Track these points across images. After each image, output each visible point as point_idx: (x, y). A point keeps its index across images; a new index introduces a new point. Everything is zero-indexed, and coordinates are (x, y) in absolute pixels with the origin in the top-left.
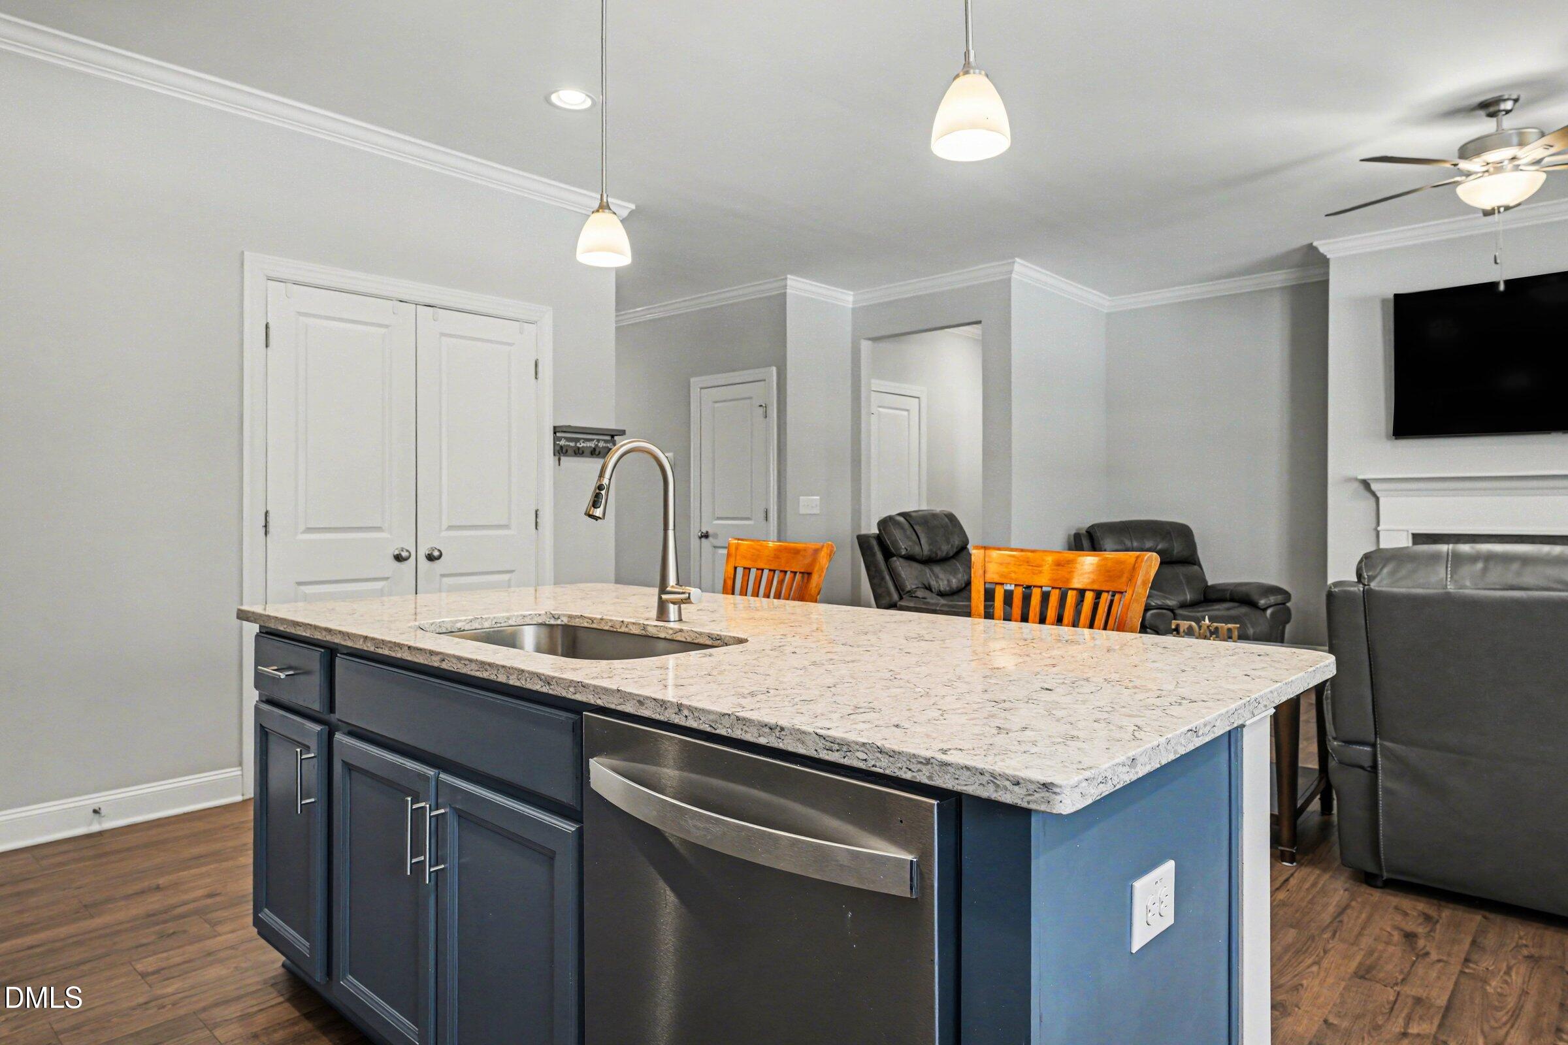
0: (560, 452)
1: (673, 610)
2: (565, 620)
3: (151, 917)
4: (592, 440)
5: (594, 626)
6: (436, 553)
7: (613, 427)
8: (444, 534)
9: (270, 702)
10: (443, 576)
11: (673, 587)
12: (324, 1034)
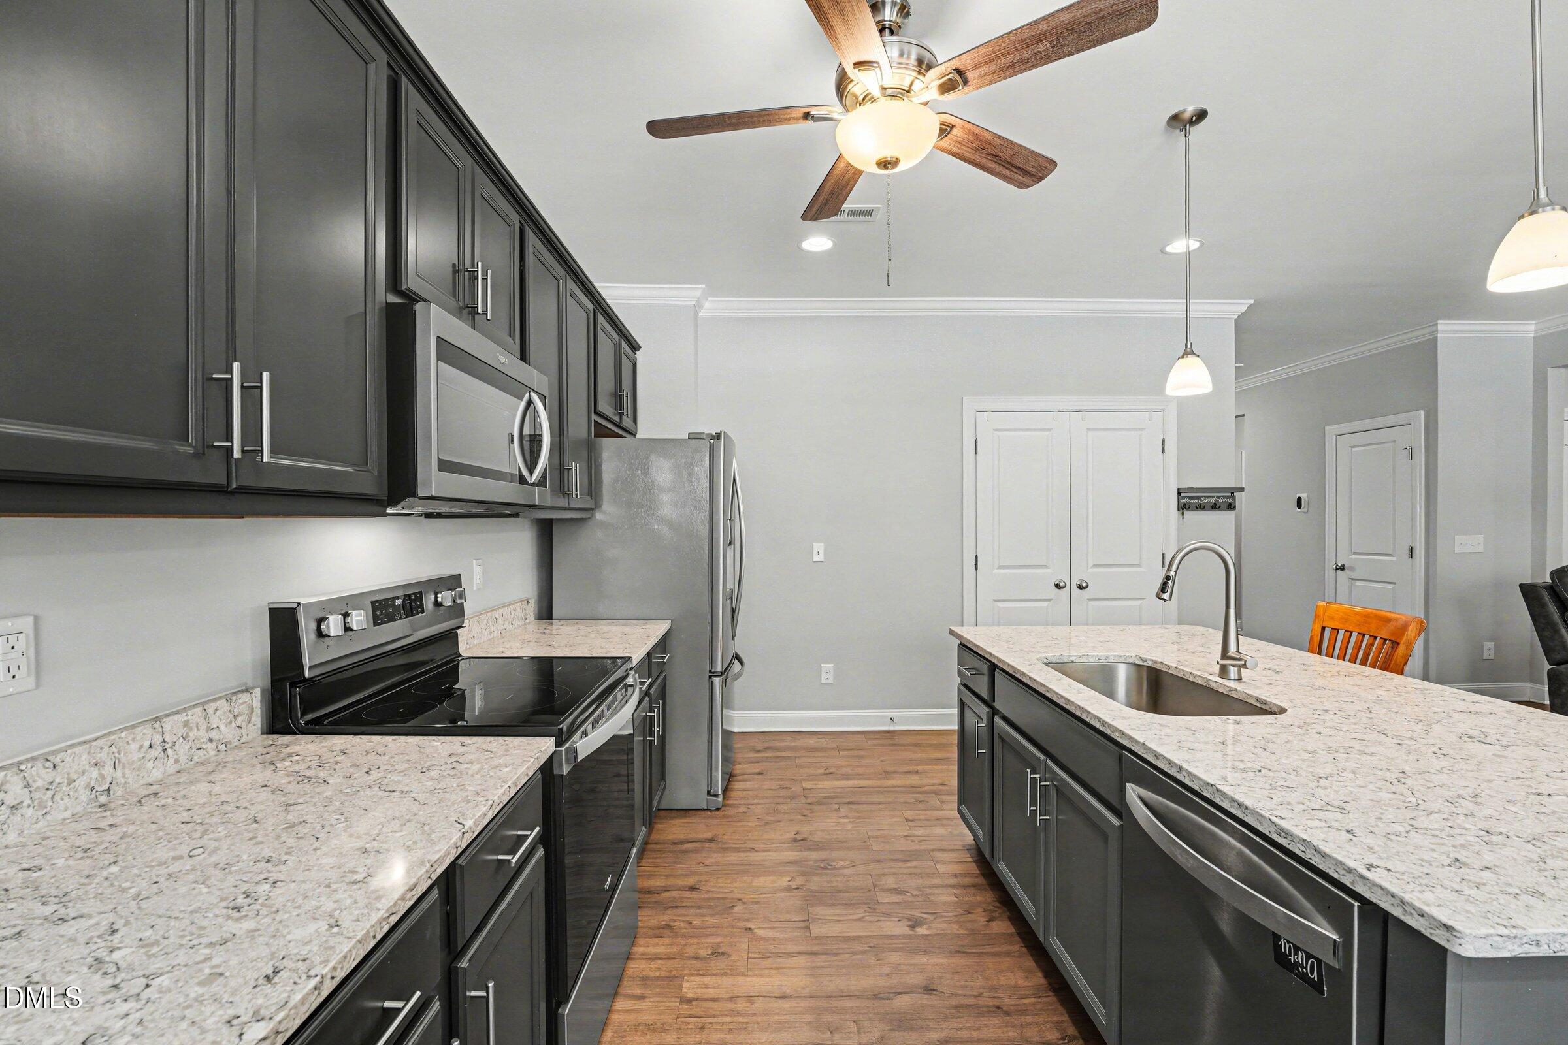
0: (1183, 508)
1: (1233, 672)
2: (1150, 664)
3: (913, 788)
4: (1213, 497)
5: (1170, 671)
6: (1084, 585)
7: (1233, 486)
8: (1090, 570)
9: (965, 686)
10: (1089, 600)
11: (1233, 653)
12: (992, 890)
